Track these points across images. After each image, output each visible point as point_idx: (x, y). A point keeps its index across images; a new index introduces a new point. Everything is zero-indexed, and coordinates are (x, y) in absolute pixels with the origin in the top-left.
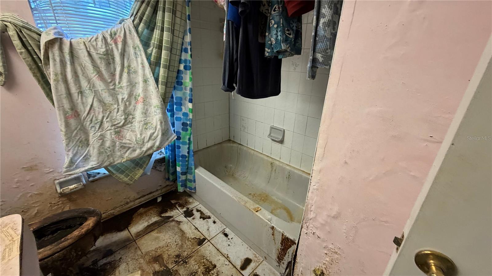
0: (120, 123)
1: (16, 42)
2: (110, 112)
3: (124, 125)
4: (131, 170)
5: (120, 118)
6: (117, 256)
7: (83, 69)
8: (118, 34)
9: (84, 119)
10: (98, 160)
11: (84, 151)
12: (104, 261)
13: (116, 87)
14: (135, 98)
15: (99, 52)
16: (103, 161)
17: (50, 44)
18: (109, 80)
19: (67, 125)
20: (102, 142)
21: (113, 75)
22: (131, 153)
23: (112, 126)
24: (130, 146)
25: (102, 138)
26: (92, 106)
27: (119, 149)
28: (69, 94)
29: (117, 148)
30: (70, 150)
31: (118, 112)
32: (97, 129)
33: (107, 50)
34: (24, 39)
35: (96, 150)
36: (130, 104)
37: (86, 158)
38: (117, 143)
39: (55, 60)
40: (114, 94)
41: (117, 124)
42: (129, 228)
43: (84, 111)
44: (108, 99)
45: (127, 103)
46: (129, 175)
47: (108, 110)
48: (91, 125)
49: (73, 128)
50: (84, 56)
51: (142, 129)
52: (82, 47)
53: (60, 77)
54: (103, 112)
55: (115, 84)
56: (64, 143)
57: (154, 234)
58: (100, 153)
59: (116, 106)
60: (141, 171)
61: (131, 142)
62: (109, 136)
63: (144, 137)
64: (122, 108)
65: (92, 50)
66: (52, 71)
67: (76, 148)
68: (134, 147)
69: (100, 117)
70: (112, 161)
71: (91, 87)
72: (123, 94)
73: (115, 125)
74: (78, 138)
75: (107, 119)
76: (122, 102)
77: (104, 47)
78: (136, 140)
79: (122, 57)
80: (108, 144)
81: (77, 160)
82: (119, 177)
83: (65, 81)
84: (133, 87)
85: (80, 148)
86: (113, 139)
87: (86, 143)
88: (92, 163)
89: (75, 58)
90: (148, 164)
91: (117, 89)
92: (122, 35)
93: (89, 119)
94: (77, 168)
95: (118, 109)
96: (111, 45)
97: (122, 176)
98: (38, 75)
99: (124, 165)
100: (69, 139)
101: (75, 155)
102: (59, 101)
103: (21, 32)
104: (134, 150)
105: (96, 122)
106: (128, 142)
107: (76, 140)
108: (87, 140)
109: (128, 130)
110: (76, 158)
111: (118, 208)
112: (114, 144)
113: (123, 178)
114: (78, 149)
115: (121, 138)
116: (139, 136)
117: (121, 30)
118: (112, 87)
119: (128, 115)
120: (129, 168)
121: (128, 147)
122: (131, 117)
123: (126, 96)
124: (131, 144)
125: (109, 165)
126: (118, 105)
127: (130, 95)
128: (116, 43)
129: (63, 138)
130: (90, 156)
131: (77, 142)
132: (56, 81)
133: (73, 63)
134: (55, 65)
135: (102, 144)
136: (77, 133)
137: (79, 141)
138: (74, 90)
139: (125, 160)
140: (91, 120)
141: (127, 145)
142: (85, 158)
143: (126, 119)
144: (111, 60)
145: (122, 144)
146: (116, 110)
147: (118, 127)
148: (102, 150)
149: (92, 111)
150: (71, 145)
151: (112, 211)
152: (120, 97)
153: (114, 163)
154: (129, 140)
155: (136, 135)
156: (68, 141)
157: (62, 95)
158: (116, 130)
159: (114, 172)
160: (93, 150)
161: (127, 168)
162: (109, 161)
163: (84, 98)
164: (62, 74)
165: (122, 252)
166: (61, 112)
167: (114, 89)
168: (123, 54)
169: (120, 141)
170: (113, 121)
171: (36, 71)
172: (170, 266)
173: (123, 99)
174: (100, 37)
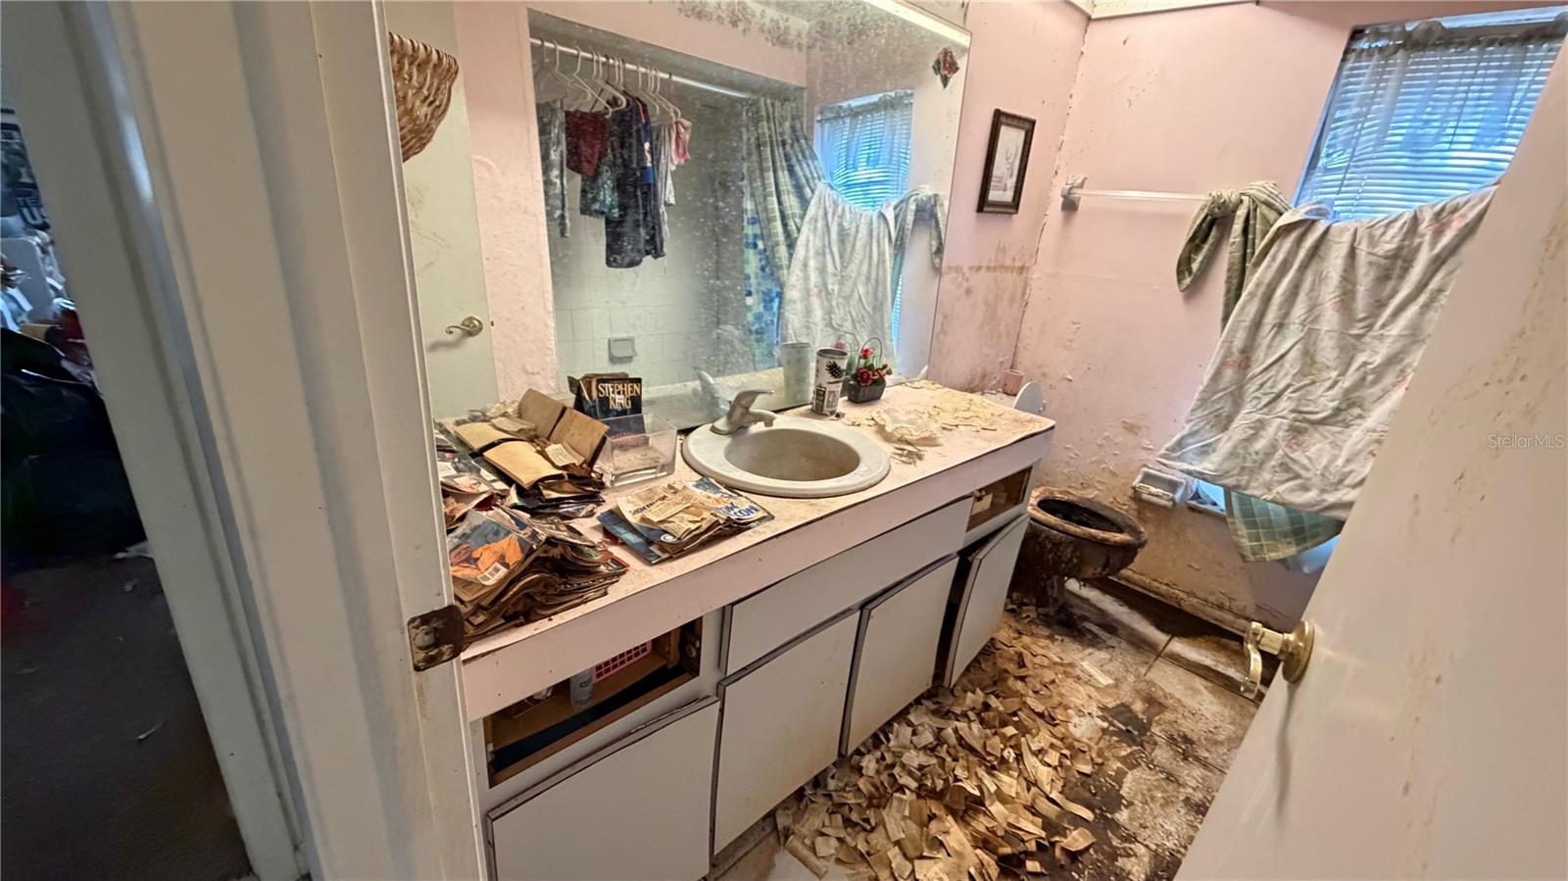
0: (1317, 413)
1: (1237, 227)
2: (1313, 383)
3: (1323, 422)
4: (1273, 533)
5: (1324, 401)
6: (1113, 641)
7: (1320, 279)
8: (1462, 211)
9: (1252, 378)
10: (1220, 465)
11: (1211, 434)
12: (1094, 629)
13: (1370, 334)
14: (1402, 371)
15: (1376, 250)
16: (1227, 472)
17: (1289, 228)
18: (1362, 315)
19: (1217, 376)
20: (1253, 435)
21: (1380, 305)
22: (1292, 490)
23: (1293, 411)
24: (1302, 472)
25: (1259, 427)
26: (1282, 356)
27: (1274, 467)
28: (1257, 324)
29: (1273, 463)
30: (1191, 421)
31: (1331, 388)
32: (1260, 406)
33: (1400, 248)
34: (1251, 222)
35: (1229, 445)
36: (1375, 383)
37: (1205, 451)
38: (1280, 452)
39: (1274, 259)
40: (1348, 349)
41: (1307, 413)
42: (1176, 639)
43: (1262, 359)
44: (1327, 350)
45: (1370, 378)
46: (1258, 540)
47: (1310, 377)
48: (1257, 394)
49: (1222, 386)
50: (1337, 257)
51: (1361, 451)
52: (1347, 238)
53: (1262, 289)
54: (1295, 375)
55: (1370, 327)
56: (1192, 404)
58: (1233, 454)
59: (1334, 374)
60: (1292, 550)
61: (1309, 466)
62: (1276, 428)
63: (1351, 472)
64: (1347, 383)
65: (1363, 248)
66: (1256, 279)
67: (1202, 424)
68: (1309, 479)
69: (1281, 386)
70: (1243, 483)
71: (1308, 320)
72: (1374, 354)
73: (1301, 412)
74: (1218, 406)
75: (1293, 392)
76: (1358, 369)
77: (1397, 240)
78: (1326, 468)
79: (1434, 267)
80: (1260, 445)
81: (1189, 445)
82: (1236, 530)
83: (1267, 300)
84: (1414, 342)
85: (1208, 427)
86: (1276, 440)
87: (1224, 423)
88: (1207, 466)
89: (1316, 259)
90: (1321, 543)
91: (1367, 339)
92: (1472, 215)
93: (1260, 382)
94: (1179, 459)
95: (1336, 383)
96: (1423, 236)
97: (1243, 531)
98: (1235, 281)
99: (1269, 515)
100: (1203, 402)
101: (1192, 434)
102: (1234, 330)
103: (1255, 210)
104: (1305, 488)
105: (1269, 391)
106: (1305, 462)
107: (1212, 410)
108: (1230, 419)
109: (1326, 438)
110: (1190, 441)
111: (1196, 600)
112: (1272, 451)
113: (1243, 537)
114: (1204, 426)
115: (1295, 447)
116: (1340, 462)
117: (1482, 200)
118: (1355, 332)
119: (1351, 405)
120: (1272, 528)
121: (1296, 472)
122: (1356, 411)
123: (1378, 360)
124: (1308, 470)
125: (1236, 488)
126: (1343, 374)
127: (1391, 361)
128: (1438, 233)
129: (1197, 395)
130: (1214, 451)
131: (1211, 413)
132: (1252, 295)
133: (1304, 267)
134: (1269, 266)
135: (1250, 440)
136: (1221, 398)
137: (1216, 414)
138: (1271, 317)
139: (1270, 497)
140: (1262, 385)
141: (1296, 468)
142: (1205, 449)
143: (1337, 411)
144: (1397, 271)
145: (1287, 460)
146: (1328, 384)
147: (1306, 421)
148: (1242, 452)
149: (1275, 367)
150: (1199, 413)
151: (1181, 595)
152: (1361, 358)
153: (1246, 488)
154: (1309, 459)
155: (1335, 458)
156: (1199, 403)
157: (1243, 321)
158: (1297, 423)
159: (1236, 512)
160: (1226, 443)
161: (1269, 525)
162: (1238, 480)
163: (1279, 338)
164: (1269, 285)
166: (1222, 352)
167: (1359, 337)
168: (1438, 262)
169: (1288, 451)
170: (1304, 402)
171: (1236, 274)
172: (1156, 729)
173: (1365, 364)
174: (1408, 215)
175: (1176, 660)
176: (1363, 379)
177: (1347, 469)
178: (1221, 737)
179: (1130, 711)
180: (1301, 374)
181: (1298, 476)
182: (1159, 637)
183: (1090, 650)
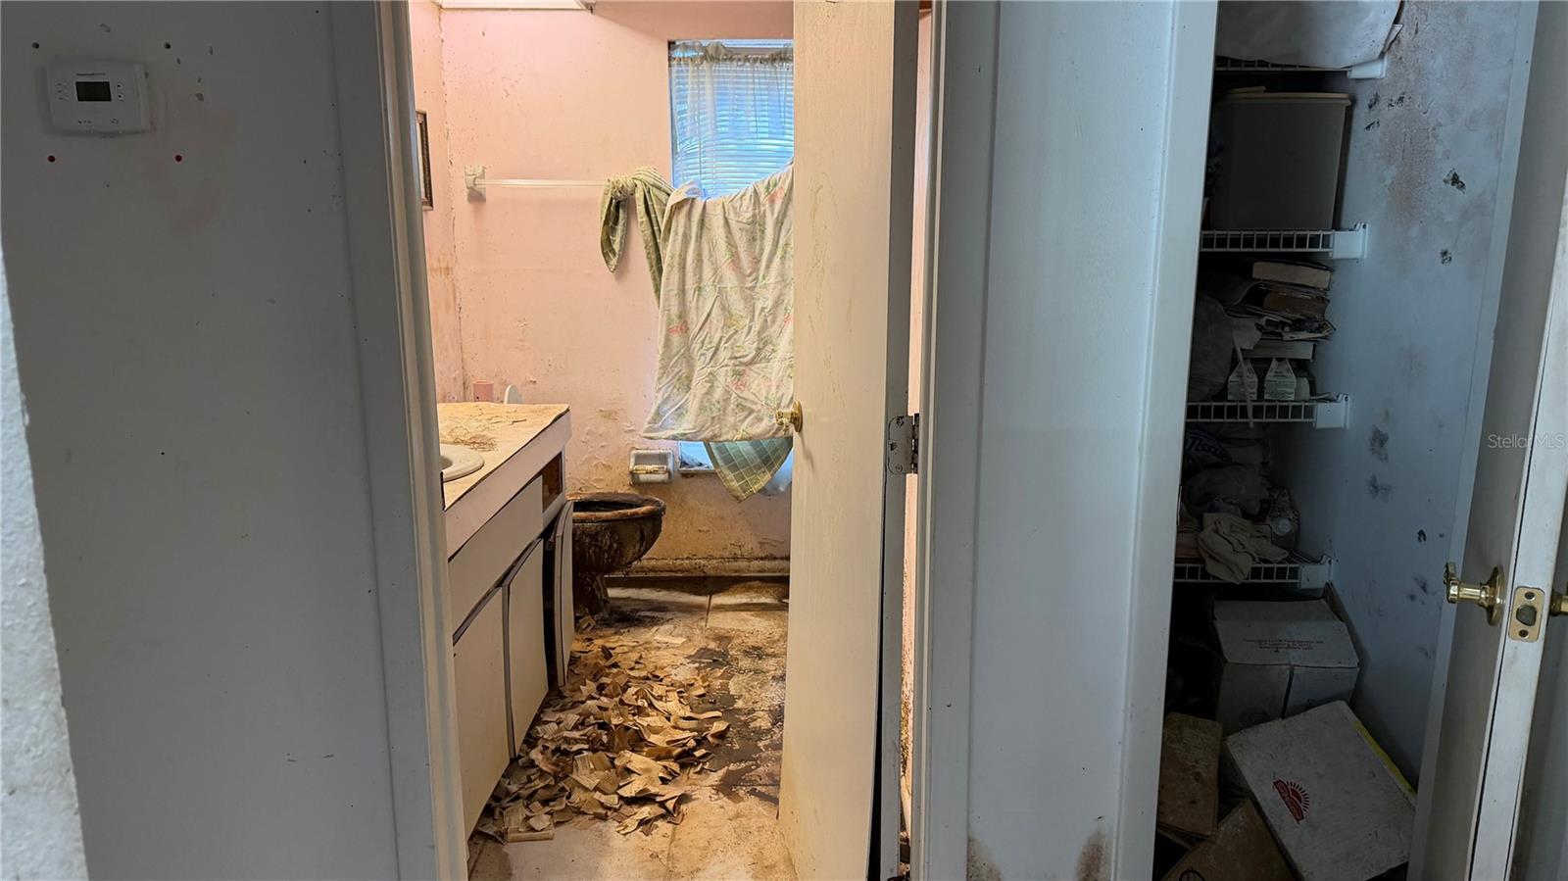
0: (747, 355)
1: (640, 208)
2: (736, 332)
3: (752, 362)
4: (751, 469)
5: (748, 346)
6: (669, 616)
7: (713, 247)
8: (779, 185)
9: (694, 339)
10: (696, 421)
11: (679, 397)
12: (648, 614)
13: (758, 285)
14: (786, 309)
15: (740, 219)
16: (703, 427)
17: (679, 206)
18: (749, 271)
19: (667, 343)
20: (710, 387)
21: (757, 261)
22: (752, 425)
23: (731, 358)
24: (754, 407)
25: (712, 378)
26: (709, 315)
27: (733, 410)
28: (683, 291)
29: (732, 406)
30: (660, 389)
31: (749, 333)
32: (707, 361)
33: (754, 216)
34: (649, 203)
35: (697, 401)
36: (774, 321)
37: (680, 413)
38: (734, 395)
39: (676, 233)
40: (749, 300)
41: (740, 357)
42: (713, 596)
43: (695, 321)
44: (737, 306)
45: (769, 319)
46: (744, 479)
47: (732, 328)
48: (702, 351)
49: (674, 351)
50: (718, 227)
51: (783, 377)
52: (719, 210)
53: (677, 260)
54: (723, 328)
55: (756, 279)
56: (657, 375)
57: (744, 615)
58: (702, 409)
59: (747, 321)
60: (768, 476)
61: (756, 400)
62: (724, 377)
63: (783, 395)
64: (757, 327)
65: (732, 216)
66: (669, 251)
67: (670, 390)
68: (759, 411)
69: (716, 340)
70: (716, 432)
71: (717, 281)
72: (765, 300)
73: (736, 358)
74: (677, 370)
75: (726, 342)
76: (760, 314)
77: (751, 208)
78: (766, 397)
79: (778, 228)
80: (718, 394)
81: (666, 413)
82: (725, 477)
83: (683, 268)
84: (785, 286)
85: (676, 390)
86: (728, 386)
87: (686, 384)
88: (686, 426)
89: (705, 230)
90: (783, 462)
91: (757, 289)
92: (786, 187)
93: (701, 339)
94: (662, 428)
95: (750, 328)
96: (764, 205)
97: (730, 476)
98: (653, 256)
99: (742, 455)
100: (665, 368)
101: (665, 401)
102: (667, 299)
103: (649, 192)
104: (759, 419)
105: (709, 346)
106: (752, 397)
107: (673, 374)
108: (689, 379)
109: (759, 374)
110: (666, 408)
111: (715, 561)
112: (728, 396)
113: (732, 481)
114: (672, 391)
115: (742, 387)
116: (774, 390)
117: (788, 177)
118: (749, 285)
119: (765, 345)
120: (748, 465)
121: (749, 408)
122: (769, 347)
123: (769, 304)
124: (756, 403)
125: (712, 438)
126: (752, 320)
127: (777, 303)
128: (772, 202)
129: (658, 365)
130: (687, 412)
131: (673, 377)
132: (671, 266)
133: (699, 237)
134: (675, 240)
135: (710, 392)
136: (677, 362)
137: (677, 377)
138: (690, 285)
139: (739, 436)
140: (703, 342)
141: (748, 404)
142: (679, 411)
143: (759, 350)
144: (759, 234)
145: (740, 400)
146: (746, 330)
147: (741, 364)
148: (707, 404)
149: (707, 325)
150: (665, 380)
152: (759, 305)
153: (720, 436)
154: (754, 394)
155: (770, 387)
156: (662, 371)
157: (672, 290)
158: (737, 368)
159: (720, 462)
160: (693, 401)
161: (746, 463)
162: (712, 431)
163: (701, 299)
164: (680, 255)
165: (679, 614)
166: (665, 319)
167: (752, 288)
168: (779, 223)
169: (738, 392)
170: (736, 349)
171: (652, 250)
172: (732, 652)
173: (763, 309)
174: (750, 192)
175: (721, 608)
176: (766, 321)
177: (780, 394)
178: (776, 638)
179: (709, 650)
180: (726, 326)
181: (751, 412)
182: (702, 600)
183: (655, 628)
